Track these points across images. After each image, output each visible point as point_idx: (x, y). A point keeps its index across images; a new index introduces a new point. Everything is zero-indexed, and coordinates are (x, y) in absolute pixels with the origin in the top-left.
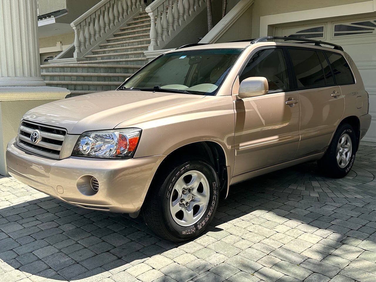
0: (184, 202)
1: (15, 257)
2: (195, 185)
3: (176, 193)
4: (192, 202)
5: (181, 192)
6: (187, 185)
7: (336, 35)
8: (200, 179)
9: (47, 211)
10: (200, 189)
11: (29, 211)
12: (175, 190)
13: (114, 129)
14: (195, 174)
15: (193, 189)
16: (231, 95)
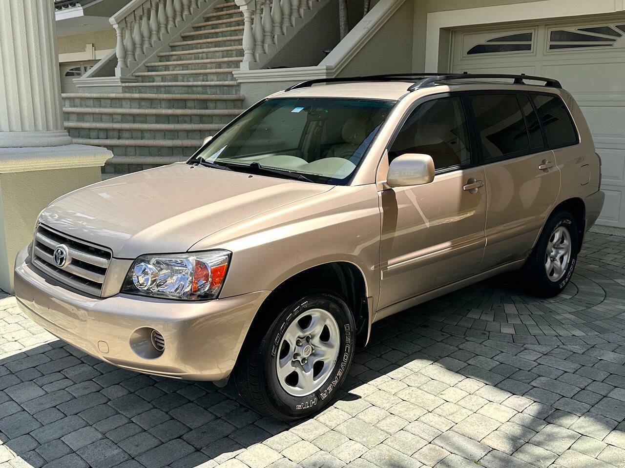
0: (299, 359)
1: (34, 448)
2: (316, 330)
3: (287, 346)
4: (312, 357)
5: (295, 343)
6: (304, 332)
7: (552, 47)
8: (325, 321)
9: (80, 362)
10: (325, 336)
11: (52, 360)
12: (285, 341)
13: (187, 252)
14: (316, 313)
15: (313, 337)
16: (375, 183)
